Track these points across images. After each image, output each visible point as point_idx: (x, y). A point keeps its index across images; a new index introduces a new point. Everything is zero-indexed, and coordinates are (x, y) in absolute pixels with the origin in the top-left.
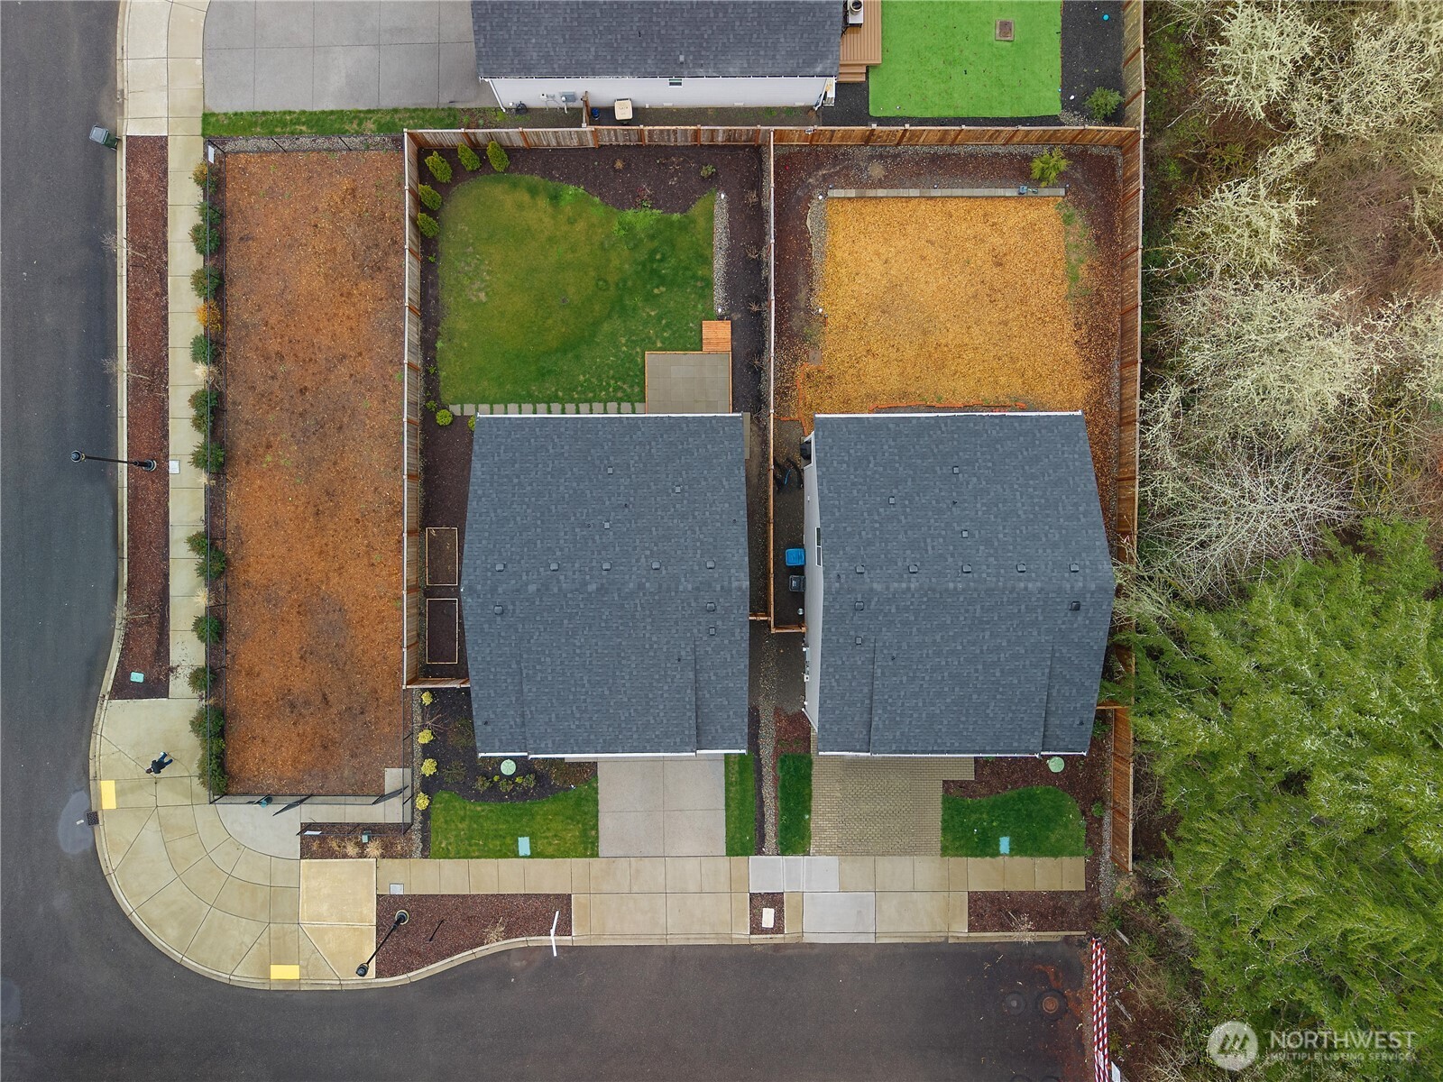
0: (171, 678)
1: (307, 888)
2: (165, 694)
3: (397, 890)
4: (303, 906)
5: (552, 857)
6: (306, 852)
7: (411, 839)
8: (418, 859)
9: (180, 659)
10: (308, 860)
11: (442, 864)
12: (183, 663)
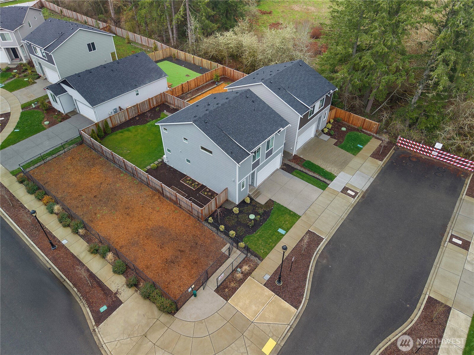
0: (118, 296)
1: (240, 308)
2: (121, 303)
3: (267, 277)
4: (246, 315)
5: (292, 227)
6: (227, 297)
7: (252, 260)
8: (261, 263)
9: (117, 287)
10: (230, 299)
11: (269, 257)
12: (119, 287)
